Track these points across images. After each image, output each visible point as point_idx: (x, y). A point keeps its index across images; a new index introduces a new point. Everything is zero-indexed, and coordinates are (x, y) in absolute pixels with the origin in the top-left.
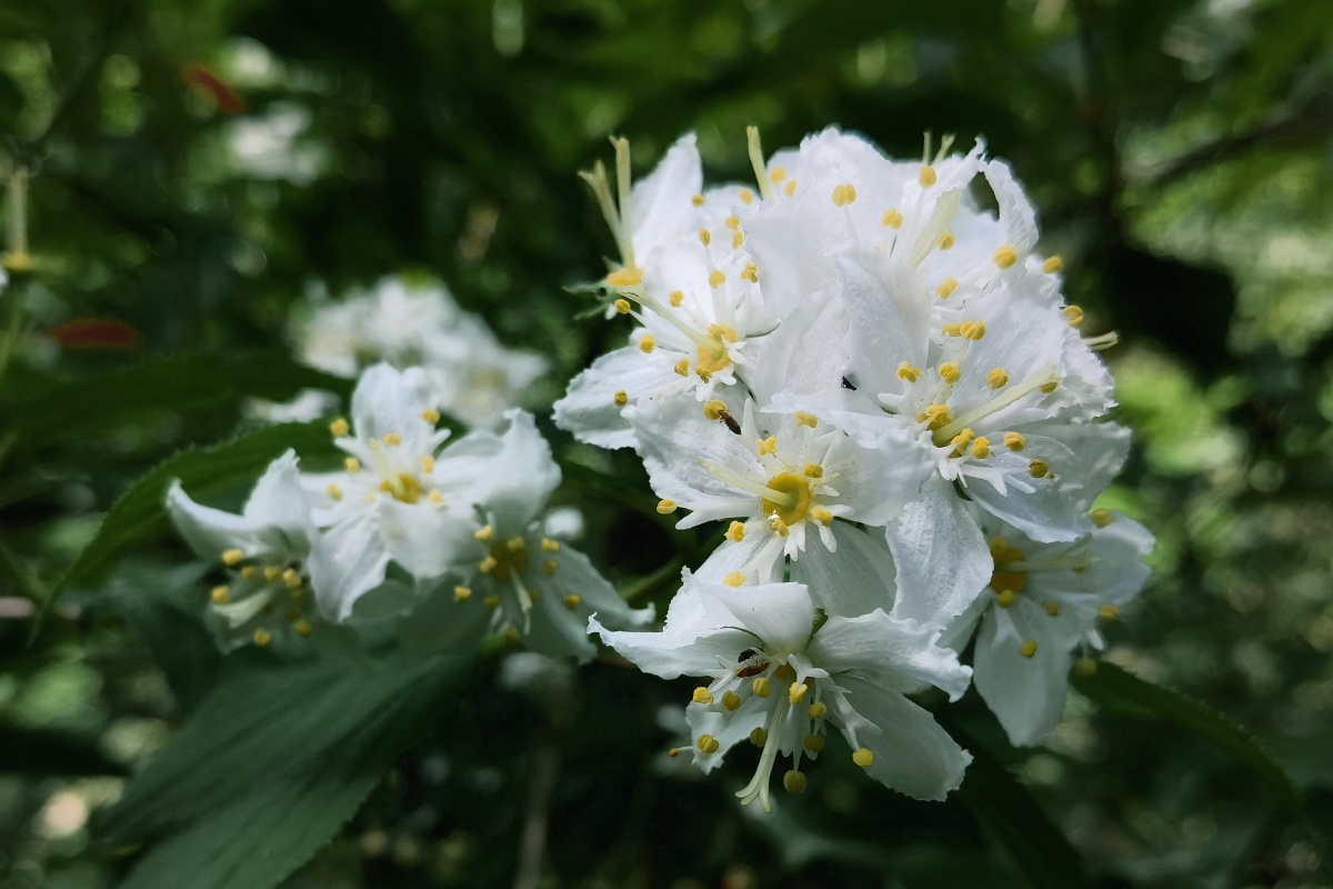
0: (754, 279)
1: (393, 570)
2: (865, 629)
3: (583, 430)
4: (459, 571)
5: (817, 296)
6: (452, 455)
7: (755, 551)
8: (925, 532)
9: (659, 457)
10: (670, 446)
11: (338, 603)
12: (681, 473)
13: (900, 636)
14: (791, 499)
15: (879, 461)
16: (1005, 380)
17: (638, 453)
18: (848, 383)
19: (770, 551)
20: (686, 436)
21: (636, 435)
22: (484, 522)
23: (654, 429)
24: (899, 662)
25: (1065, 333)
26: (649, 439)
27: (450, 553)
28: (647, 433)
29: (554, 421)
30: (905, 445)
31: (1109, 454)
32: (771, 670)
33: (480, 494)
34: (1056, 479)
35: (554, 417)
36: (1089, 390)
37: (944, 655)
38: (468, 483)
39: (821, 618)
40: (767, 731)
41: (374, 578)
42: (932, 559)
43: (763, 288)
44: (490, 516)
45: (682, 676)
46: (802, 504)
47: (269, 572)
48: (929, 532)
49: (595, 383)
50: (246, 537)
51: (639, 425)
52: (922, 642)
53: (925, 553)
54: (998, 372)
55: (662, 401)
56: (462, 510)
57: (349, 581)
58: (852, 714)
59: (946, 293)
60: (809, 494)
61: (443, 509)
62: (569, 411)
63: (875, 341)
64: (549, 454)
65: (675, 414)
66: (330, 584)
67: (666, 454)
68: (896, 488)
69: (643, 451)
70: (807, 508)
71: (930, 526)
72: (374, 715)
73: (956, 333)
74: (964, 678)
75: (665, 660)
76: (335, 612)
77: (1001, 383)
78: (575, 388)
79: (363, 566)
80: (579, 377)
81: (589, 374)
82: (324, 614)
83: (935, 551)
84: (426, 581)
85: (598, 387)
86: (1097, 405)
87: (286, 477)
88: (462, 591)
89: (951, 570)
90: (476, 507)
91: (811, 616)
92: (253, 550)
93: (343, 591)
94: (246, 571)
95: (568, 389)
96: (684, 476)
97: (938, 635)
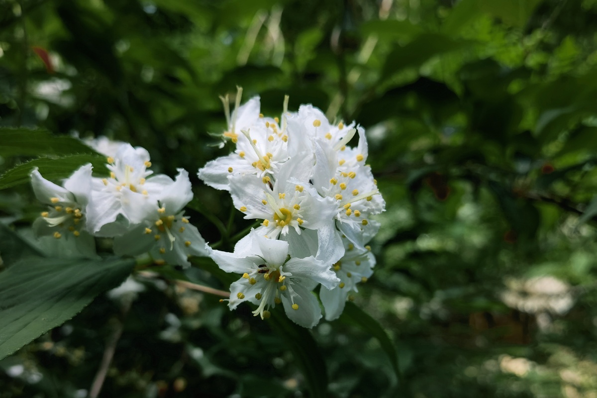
0: (286, 140)
1: (120, 218)
2: (305, 263)
3: (208, 181)
4: (147, 222)
5: (304, 153)
6: (150, 181)
7: (268, 232)
8: (327, 235)
9: (238, 195)
10: (243, 192)
11: (95, 225)
12: (245, 202)
13: (316, 266)
14: (285, 217)
15: (321, 207)
16: (358, 193)
17: (230, 192)
18: (311, 182)
19: (276, 232)
20: (250, 190)
21: (230, 186)
22: (160, 206)
23: (239, 185)
24: (315, 275)
25: (373, 186)
26: (235, 188)
27: (145, 216)
28: (235, 186)
29: (198, 176)
30: (332, 203)
31: (372, 230)
32: (270, 272)
33: (160, 197)
34: (363, 230)
35: (198, 174)
36: (377, 205)
37: (332, 274)
38: (157, 192)
39: (289, 258)
40: (262, 295)
41: (112, 219)
42: (328, 245)
43: (288, 144)
44: (164, 205)
45: (233, 272)
46: (288, 219)
47: (68, 209)
48: (328, 236)
49: (216, 166)
50: (61, 195)
51: (233, 182)
52: (324, 269)
53: (327, 242)
54: (356, 190)
55: (244, 175)
56: (153, 201)
57: (100, 219)
58: (293, 292)
59: (341, 164)
60: (291, 216)
61: (146, 198)
62: (204, 173)
63: (321, 171)
64: (191, 188)
65: (247, 181)
66: (93, 218)
67: (240, 194)
68: (324, 218)
69: (232, 192)
70: (290, 220)
71: (329, 234)
72: (88, 278)
73: (345, 176)
74: (337, 282)
75: (229, 265)
76: (92, 229)
77: (356, 194)
78: (208, 166)
79: (107, 214)
80: (210, 162)
81: (214, 162)
82: (87, 229)
83: (329, 243)
84: (132, 225)
85: (217, 167)
86: (379, 210)
87: (86, 173)
88: (148, 230)
89: (333, 250)
90: (158, 201)
91: (286, 256)
92: (62, 200)
93: (98, 222)
94: (57, 208)
95: (205, 166)
96: (246, 203)
97: (330, 267)
